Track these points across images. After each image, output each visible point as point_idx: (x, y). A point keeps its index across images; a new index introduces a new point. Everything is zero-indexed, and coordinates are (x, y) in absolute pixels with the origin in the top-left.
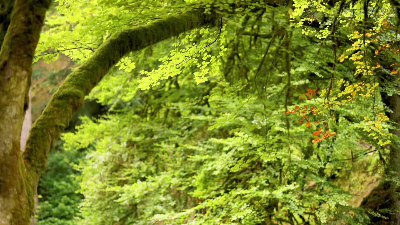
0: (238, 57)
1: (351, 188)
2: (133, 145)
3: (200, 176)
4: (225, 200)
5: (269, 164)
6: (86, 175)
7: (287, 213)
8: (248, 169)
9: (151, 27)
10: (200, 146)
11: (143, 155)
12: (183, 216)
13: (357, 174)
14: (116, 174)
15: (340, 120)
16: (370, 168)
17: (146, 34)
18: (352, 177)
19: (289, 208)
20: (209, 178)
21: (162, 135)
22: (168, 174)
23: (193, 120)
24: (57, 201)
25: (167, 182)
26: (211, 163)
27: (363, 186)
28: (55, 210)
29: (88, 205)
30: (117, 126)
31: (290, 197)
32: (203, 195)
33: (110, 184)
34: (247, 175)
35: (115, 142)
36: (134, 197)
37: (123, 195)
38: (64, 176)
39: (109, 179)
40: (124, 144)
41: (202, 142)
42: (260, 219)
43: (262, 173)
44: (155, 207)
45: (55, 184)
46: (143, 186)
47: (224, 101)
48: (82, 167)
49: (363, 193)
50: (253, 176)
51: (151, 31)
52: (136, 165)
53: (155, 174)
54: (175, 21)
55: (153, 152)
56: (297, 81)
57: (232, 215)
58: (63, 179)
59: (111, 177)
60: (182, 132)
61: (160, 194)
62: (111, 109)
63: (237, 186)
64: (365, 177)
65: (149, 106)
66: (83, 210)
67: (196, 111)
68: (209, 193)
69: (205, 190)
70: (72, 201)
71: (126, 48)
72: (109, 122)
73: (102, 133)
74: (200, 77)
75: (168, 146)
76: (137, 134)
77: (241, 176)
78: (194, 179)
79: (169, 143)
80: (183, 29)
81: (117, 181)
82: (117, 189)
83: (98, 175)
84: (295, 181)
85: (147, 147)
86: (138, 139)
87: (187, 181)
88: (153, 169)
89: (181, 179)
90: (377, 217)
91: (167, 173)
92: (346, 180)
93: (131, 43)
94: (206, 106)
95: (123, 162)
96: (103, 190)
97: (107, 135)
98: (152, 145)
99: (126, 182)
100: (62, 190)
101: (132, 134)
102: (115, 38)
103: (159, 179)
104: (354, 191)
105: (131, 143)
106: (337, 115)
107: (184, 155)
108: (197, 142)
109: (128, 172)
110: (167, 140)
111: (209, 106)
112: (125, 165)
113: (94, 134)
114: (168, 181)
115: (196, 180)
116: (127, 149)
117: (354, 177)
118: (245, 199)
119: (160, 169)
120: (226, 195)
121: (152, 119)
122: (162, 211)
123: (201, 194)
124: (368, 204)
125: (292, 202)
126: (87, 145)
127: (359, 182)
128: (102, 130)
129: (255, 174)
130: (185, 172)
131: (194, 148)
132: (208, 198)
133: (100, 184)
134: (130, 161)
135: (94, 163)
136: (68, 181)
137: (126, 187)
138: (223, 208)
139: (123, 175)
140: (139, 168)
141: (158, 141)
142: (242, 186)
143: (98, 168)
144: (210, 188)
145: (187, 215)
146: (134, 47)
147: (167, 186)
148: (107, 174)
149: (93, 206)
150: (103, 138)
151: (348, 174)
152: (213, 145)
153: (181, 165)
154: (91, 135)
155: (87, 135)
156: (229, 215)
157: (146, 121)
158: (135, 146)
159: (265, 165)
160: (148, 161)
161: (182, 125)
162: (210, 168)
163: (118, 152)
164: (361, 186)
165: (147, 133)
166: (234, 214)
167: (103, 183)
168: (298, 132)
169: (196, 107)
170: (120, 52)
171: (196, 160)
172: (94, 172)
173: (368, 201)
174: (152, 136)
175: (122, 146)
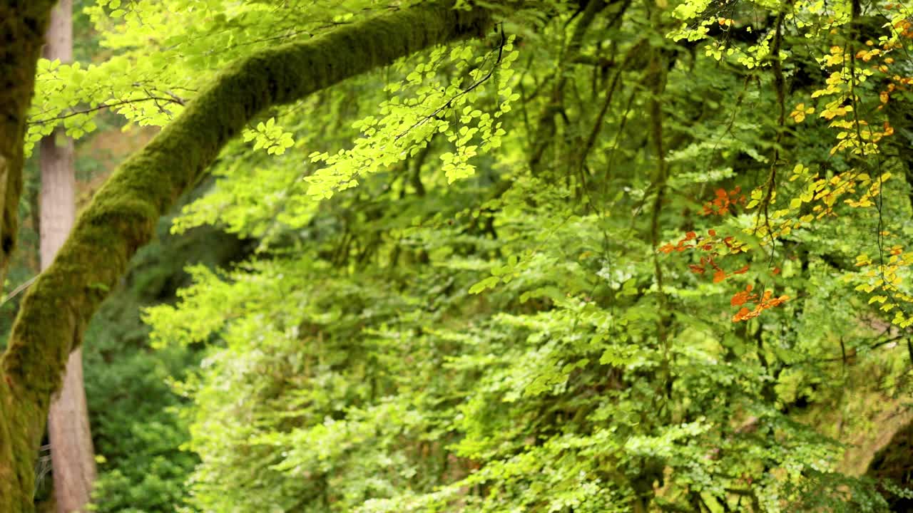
0: (565, 117)
1: (846, 429)
2: (315, 334)
3: (475, 404)
4: (534, 464)
5: (639, 373)
6: (204, 407)
7: (686, 491)
8: (591, 388)
9: (322, 44)
10: (473, 334)
11: (340, 357)
12: (435, 501)
13: (858, 396)
14: (276, 403)
15: (811, 266)
16: (890, 381)
17: (311, 63)
18: (847, 403)
19: (688, 481)
20: (495, 409)
21: (383, 307)
22: (397, 403)
23: (457, 271)
24: (140, 470)
25: (396, 421)
26: (500, 375)
27: (873, 424)
28: (136, 492)
29: (209, 478)
30: (276, 287)
31: (690, 454)
32: (482, 451)
33: (262, 428)
34: (588, 402)
35: (270, 326)
36: (316, 456)
37: (292, 453)
38: (158, 410)
39: (259, 415)
40: (293, 331)
41: (477, 323)
42: (620, 507)
43: (622, 396)
44: (368, 481)
45: (137, 428)
46: (339, 430)
47: (528, 225)
48: (193, 388)
49: (873, 441)
50: (602, 405)
51: (322, 53)
52: (321, 380)
53: (368, 403)
54: (383, 28)
55: (363, 349)
56: (705, 172)
57: (550, 498)
58: (155, 417)
59: (264, 411)
60: (431, 301)
61: (380, 450)
62: (262, 248)
63: (563, 428)
64: (877, 403)
65: (354, 237)
66: (197, 491)
67: (463, 250)
68: (496, 447)
69: (487, 438)
70: (178, 470)
71: (259, 99)
72: (256, 278)
73: (243, 305)
74: (456, 165)
75: (397, 335)
76: (325, 307)
77: (574, 403)
78: (461, 412)
79: (399, 326)
80: (402, 47)
81: (277, 421)
82: (276, 439)
83: (232, 407)
84: (703, 413)
85: (349, 338)
86: (325, 318)
87: (444, 419)
88: (362, 390)
89: (430, 414)
90: (905, 498)
91: (397, 399)
92: (832, 409)
93: (272, 85)
94: (490, 236)
95: (290, 376)
96: (244, 442)
97: (253, 311)
98: (361, 333)
99: (299, 422)
100: (153, 442)
101: (310, 307)
102: (233, 73)
103: (376, 414)
104: (853, 435)
105: (309, 330)
106: (804, 253)
107: (435, 356)
108: (467, 324)
109: (302, 397)
110: (394, 320)
111: (495, 236)
112: (297, 381)
113: (222, 308)
114: (398, 418)
115: (466, 416)
116: (300, 343)
117: (852, 403)
118: (582, 459)
119: (380, 389)
120: (536, 450)
121: (360, 270)
122: (385, 490)
123: (476, 449)
124: (884, 468)
125: (697, 465)
126: (205, 335)
127: (863, 414)
128: (240, 299)
129: (605, 398)
130: (439, 396)
131: (459, 338)
132: (493, 458)
133: (237, 429)
134: (307, 371)
135: (221, 378)
136: (168, 421)
137: (298, 435)
138: (530, 483)
139: (291, 406)
140: (329, 388)
141: (374, 322)
142: (574, 427)
143: (233, 389)
144: (498, 435)
145: (442, 499)
146: (280, 94)
147: (397, 430)
148: (252, 404)
149: (221, 481)
150: (243, 316)
151: (838, 395)
152: (504, 328)
153: (430, 379)
154: (215, 312)
155: (204, 310)
156: (545, 498)
157: (347, 276)
158: (320, 335)
159: (630, 376)
160: (350, 372)
161: (431, 282)
162: (496, 387)
163: (279, 349)
164: (868, 424)
165: (347, 303)
166: (556, 495)
167: (243, 425)
168: (708, 294)
169: (463, 238)
170: (246, 107)
171: (464, 366)
172: (223, 399)
173: (887, 459)
174: (360, 312)
175: (287, 335)
